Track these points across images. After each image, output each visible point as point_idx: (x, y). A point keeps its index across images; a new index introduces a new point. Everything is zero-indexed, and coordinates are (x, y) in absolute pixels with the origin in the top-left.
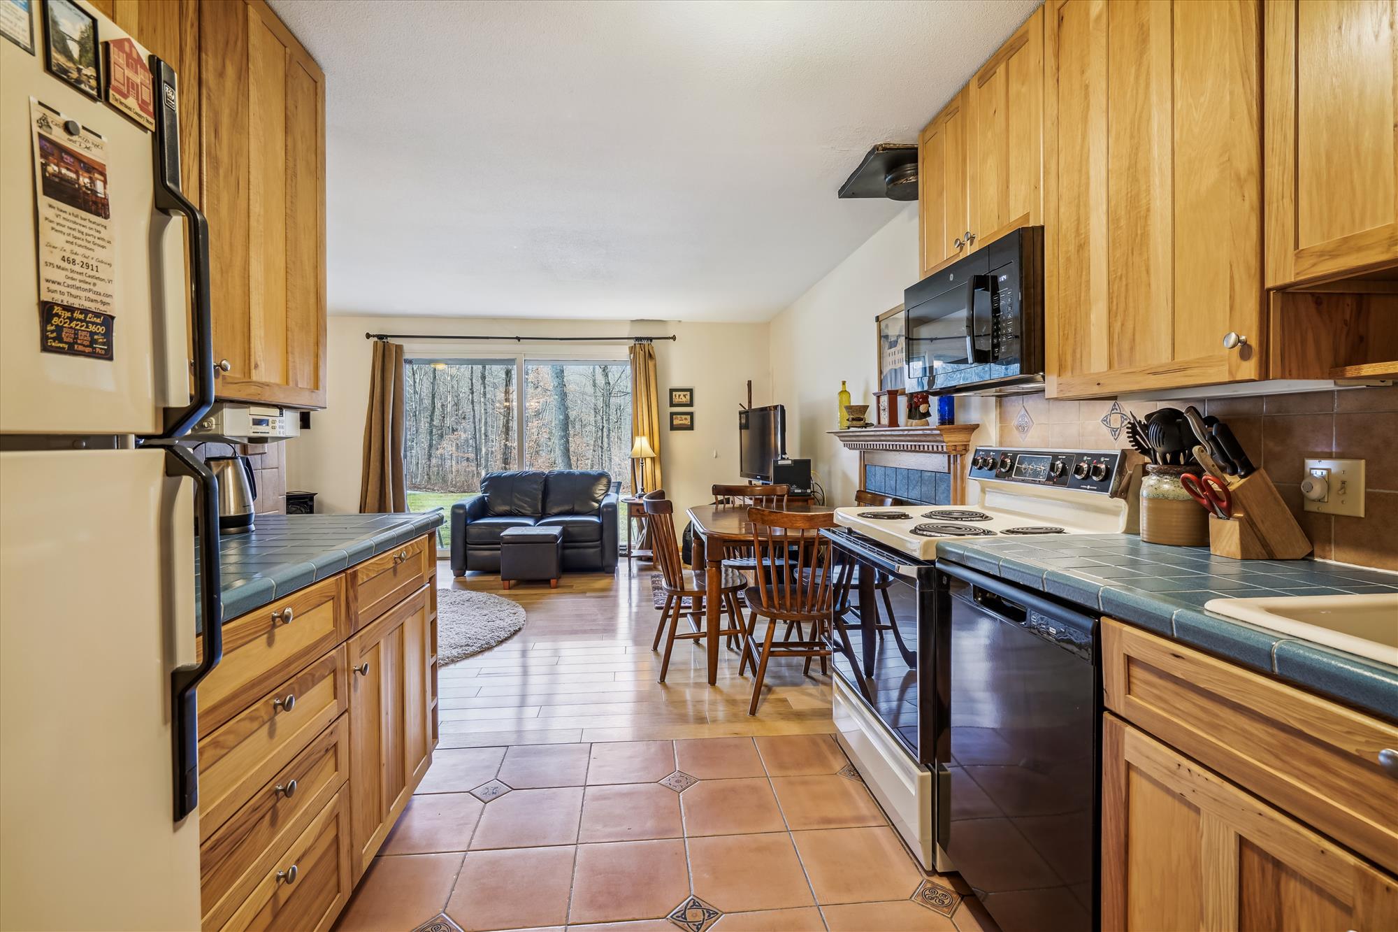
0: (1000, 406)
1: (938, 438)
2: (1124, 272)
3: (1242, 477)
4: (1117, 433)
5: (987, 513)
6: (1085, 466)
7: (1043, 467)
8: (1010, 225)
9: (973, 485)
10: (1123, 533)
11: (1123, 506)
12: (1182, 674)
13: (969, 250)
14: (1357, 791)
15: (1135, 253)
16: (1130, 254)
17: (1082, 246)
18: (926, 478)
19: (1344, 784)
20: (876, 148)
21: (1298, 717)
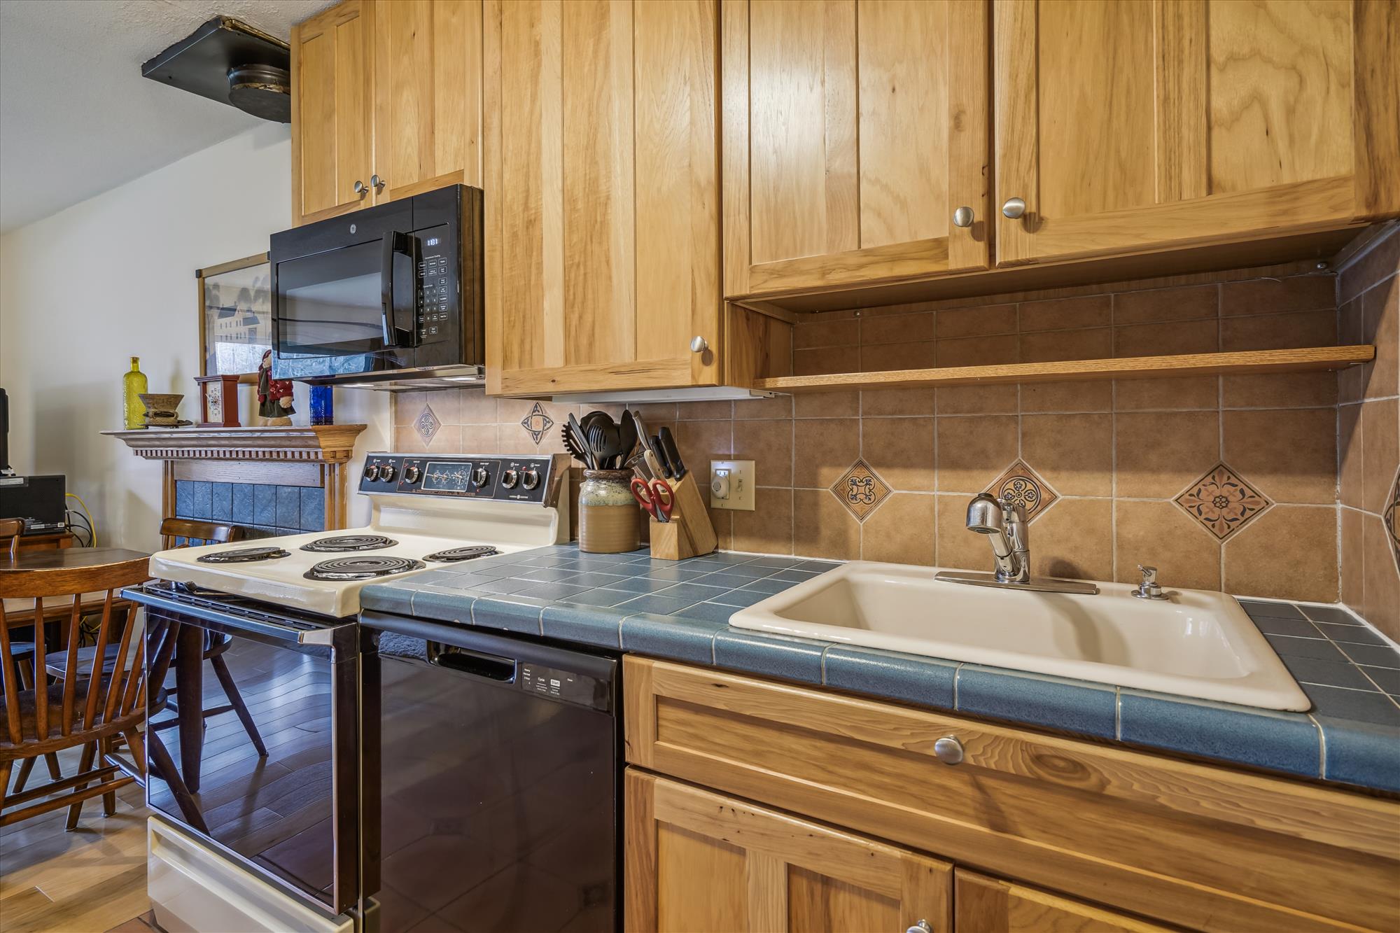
0: (396, 402)
1: (311, 443)
2: (582, 259)
3: (678, 480)
4: (539, 437)
5: (390, 536)
6: (514, 473)
7: (461, 477)
8: (437, 180)
9: (358, 503)
10: (555, 544)
11: (553, 515)
12: (725, 704)
13: (373, 200)
14: (899, 783)
15: (594, 240)
16: (589, 242)
17: (532, 223)
18: (284, 495)
19: (887, 780)
20: (218, 20)
21: (849, 724)
